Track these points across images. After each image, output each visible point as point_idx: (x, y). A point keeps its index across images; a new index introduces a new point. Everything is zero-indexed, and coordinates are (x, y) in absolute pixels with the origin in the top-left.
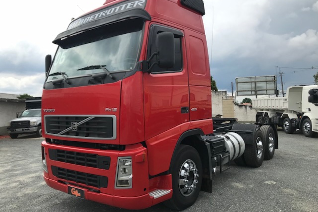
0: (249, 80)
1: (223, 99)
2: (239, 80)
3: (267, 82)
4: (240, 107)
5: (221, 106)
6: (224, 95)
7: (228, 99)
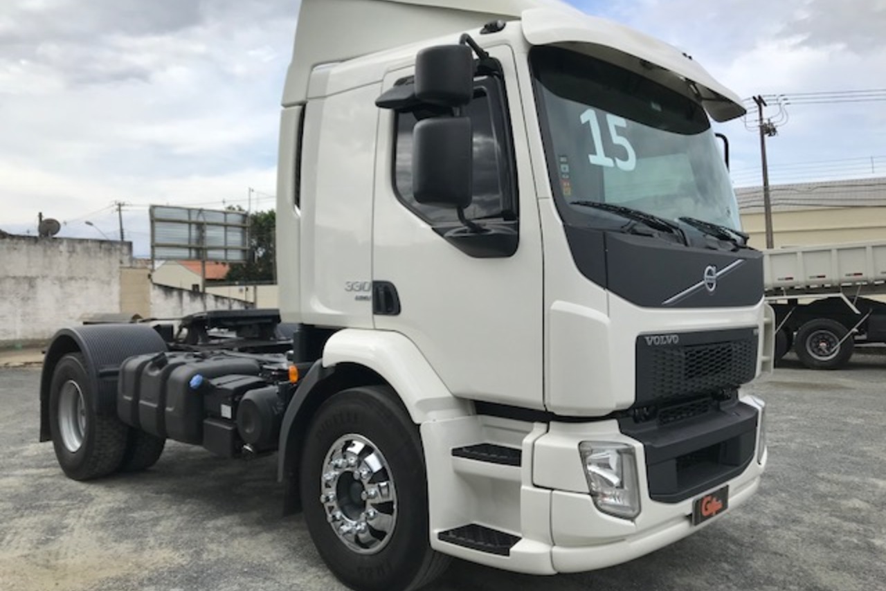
0: (186, 218)
1: (122, 265)
2: (159, 214)
3: (229, 228)
4: (166, 294)
5: (116, 288)
6: (127, 255)
7: (135, 268)
